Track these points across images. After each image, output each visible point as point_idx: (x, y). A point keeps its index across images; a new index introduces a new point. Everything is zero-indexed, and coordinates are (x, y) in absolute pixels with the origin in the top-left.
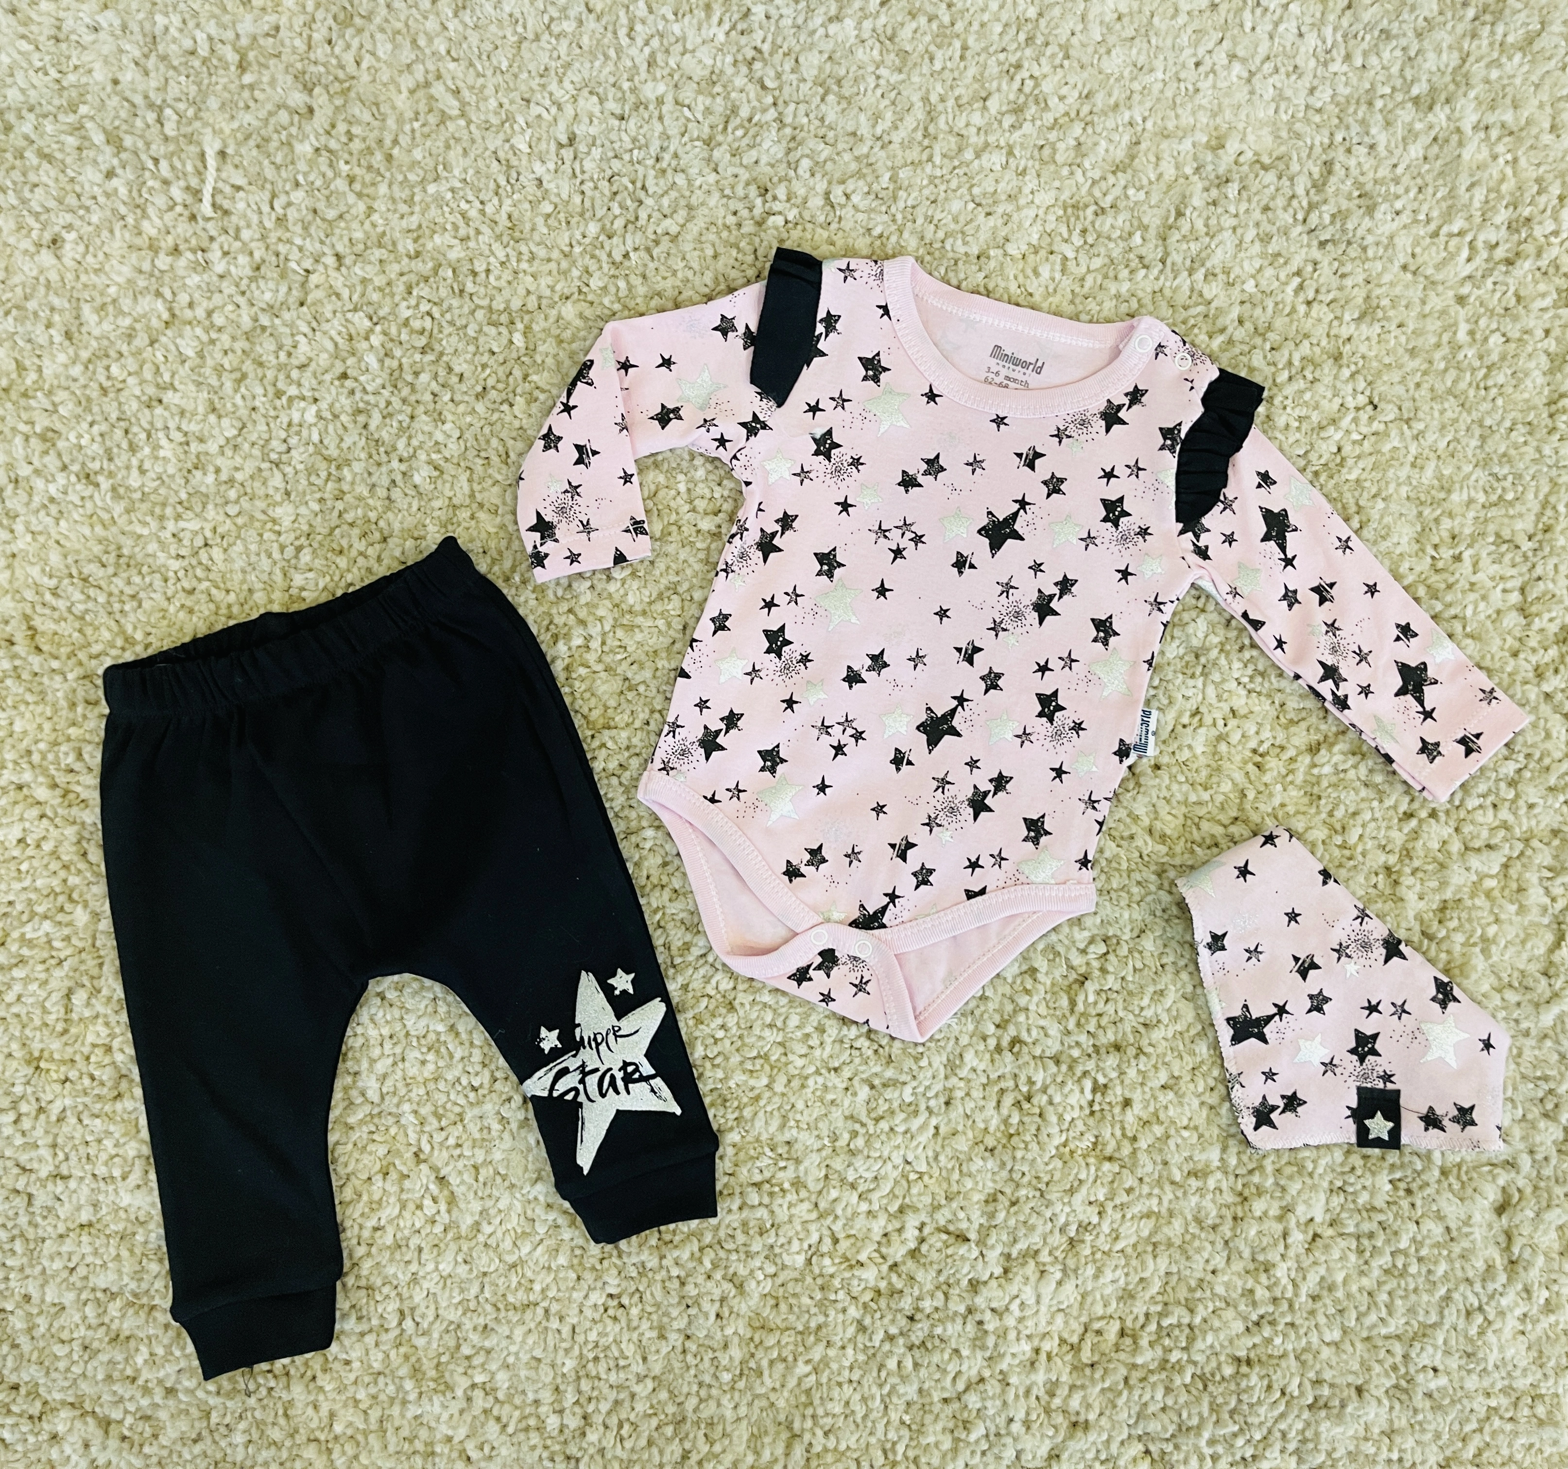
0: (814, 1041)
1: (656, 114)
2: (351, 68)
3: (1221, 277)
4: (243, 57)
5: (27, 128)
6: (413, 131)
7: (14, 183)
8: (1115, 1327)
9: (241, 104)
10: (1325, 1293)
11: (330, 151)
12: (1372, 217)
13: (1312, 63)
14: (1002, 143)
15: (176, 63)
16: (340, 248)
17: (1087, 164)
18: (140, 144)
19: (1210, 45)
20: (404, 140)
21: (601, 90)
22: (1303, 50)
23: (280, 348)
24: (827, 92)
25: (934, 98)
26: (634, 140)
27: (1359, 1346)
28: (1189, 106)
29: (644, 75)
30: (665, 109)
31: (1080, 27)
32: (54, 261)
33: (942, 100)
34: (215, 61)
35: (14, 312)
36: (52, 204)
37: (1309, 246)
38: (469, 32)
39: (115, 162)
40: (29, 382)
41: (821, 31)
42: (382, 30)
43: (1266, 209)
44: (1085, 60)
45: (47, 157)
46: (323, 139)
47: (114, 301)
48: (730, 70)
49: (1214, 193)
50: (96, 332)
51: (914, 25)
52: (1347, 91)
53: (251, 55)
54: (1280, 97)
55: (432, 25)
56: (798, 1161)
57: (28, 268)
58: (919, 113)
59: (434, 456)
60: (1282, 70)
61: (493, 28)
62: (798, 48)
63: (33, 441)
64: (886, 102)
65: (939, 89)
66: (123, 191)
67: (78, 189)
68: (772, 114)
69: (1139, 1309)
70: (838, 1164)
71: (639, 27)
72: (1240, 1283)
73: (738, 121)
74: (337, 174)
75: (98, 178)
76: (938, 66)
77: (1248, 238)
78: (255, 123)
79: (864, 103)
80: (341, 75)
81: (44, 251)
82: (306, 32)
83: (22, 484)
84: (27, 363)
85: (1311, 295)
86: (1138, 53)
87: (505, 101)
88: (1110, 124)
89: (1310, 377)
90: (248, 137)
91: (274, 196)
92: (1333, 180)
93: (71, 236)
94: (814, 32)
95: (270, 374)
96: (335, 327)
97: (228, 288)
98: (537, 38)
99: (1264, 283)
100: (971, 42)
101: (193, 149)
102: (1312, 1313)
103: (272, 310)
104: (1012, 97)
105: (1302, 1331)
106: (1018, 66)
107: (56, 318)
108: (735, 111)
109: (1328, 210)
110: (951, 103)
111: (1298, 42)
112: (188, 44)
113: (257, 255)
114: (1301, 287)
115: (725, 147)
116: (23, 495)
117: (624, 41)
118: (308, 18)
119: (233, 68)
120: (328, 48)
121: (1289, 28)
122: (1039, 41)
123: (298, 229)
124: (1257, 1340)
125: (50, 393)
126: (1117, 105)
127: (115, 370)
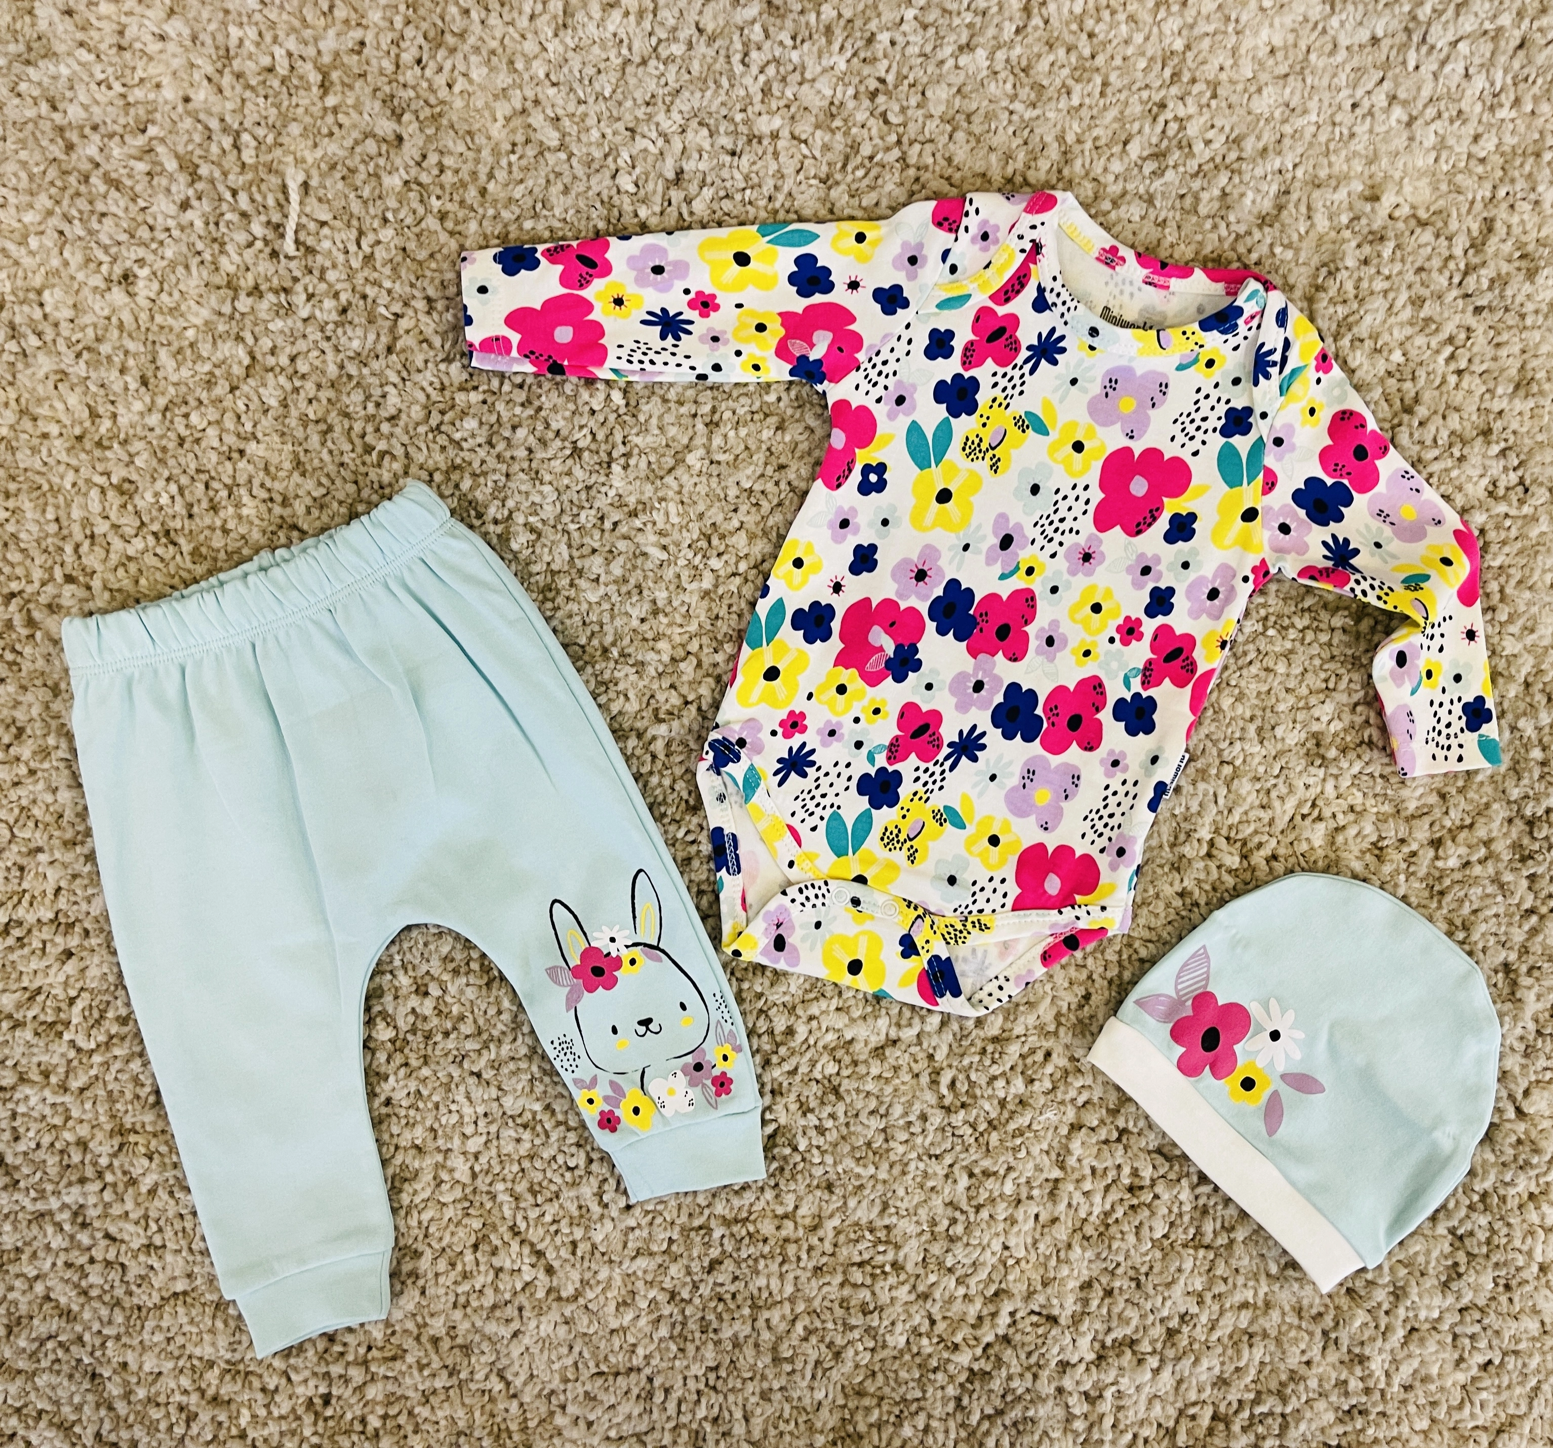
0: (916, 1129)
1: (771, 149)
2: (443, 93)
3: (1369, 344)
4: (325, 75)
5: (92, 150)
6: (510, 164)
7: (81, 212)
8: (1208, 1412)
9: (325, 131)
10: (1417, 1384)
11: (420, 184)
12: (1533, 282)
13: (1478, 107)
14: (1142, 190)
15: (253, 82)
16: (431, 292)
17: (1232, 218)
18: (217, 174)
19: (1369, 86)
20: (501, 175)
21: (712, 122)
22: (1469, 93)
23: (368, 397)
24: (954, 130)
25: (1070, 138)
26: (747, 178)
27: (1446, 1434)
28: (1343, 153)
29: (758, 107)
30: (781, 144)
31: (1230, 62)
32: (127, 300)
33: (1079, 141)
34: (295, 81)
35: (86, 355)
36: (124, 237)
37: (1463, 311)
38: (570, 54)
39: (191, 192)
40: (103, 430)
41: (951, 62)
42: (477, 50)
43: (1421, 269)
44: (1234, 99)
45: (116, 184)
46: (414, 171)
47: (192, 345)
48: (851, 104)
49: (1367, 250)
50: (174, 378)
51: (1051, 58)
52: (1514, 141)
53: (335, 75)
54: (1441, 145)
55: (530, 46)
56: (897, 1247)
57: (100, 307)
58: (1054, 152)
59: (531, 519)
60: (1446, 115)
61: (596, 50)
62: (925, 80)
63: (111, 494)
64: (1020, 141)
65: (1076, 127)
66: (199, 224)
67: (150, 221)
68: (896, 153)
69: (1233, 1396)
70: (936, 1249)
71: (754, 54)
72: (1334, 1375)
73: (859, 159)
74: (429, 211)
75: (173, 209)
76: (1075, 101)
77: (1399, 303)
78: (342, 153)
79: (995, 141)
80: (433, 101)
81: (115, 289)
82: (394, 51)
83: (98, 540)
84: (101, 410)
85: (1463, 364)
86: (1292, 91)
87: (608, 131)
88: (1259, 172)
89: (1457, 454)
90: (333, 167)
91: (361, 233)
92: (1493, 241)
93: (144, 273)
94: (942, 62)
95: (358, 427)
96: (427, 377)
97: (314, 334)
98: (644, 62)
99: (1413, 353)
100: (1113, 78)
101: (274, 181)
102: (1403, 1402)
103: (361, 359)
104: (1154, 140)
105: (1393, 1421)
106: (1163, 106)
107: (131, 362)
108: (855, 147)
109: (1486, 274)
110: (1088, 145)
111: (1464, 84)
112: (266, 61)
113: (343, 297)
114: (1452, 357)
115: (843, 187)
116: (99, 552)
117: (738, 68)
118: (396, 35)
119: (315, 89)
120: (417, 69)
121: (1456, 68)
122: (1186, 77)
123: (387, 271)
124: (1349, 1428)
125: (125, 442)
126: (1265, 150)
127: (194, 418)
